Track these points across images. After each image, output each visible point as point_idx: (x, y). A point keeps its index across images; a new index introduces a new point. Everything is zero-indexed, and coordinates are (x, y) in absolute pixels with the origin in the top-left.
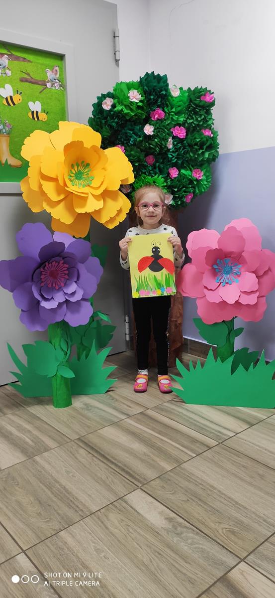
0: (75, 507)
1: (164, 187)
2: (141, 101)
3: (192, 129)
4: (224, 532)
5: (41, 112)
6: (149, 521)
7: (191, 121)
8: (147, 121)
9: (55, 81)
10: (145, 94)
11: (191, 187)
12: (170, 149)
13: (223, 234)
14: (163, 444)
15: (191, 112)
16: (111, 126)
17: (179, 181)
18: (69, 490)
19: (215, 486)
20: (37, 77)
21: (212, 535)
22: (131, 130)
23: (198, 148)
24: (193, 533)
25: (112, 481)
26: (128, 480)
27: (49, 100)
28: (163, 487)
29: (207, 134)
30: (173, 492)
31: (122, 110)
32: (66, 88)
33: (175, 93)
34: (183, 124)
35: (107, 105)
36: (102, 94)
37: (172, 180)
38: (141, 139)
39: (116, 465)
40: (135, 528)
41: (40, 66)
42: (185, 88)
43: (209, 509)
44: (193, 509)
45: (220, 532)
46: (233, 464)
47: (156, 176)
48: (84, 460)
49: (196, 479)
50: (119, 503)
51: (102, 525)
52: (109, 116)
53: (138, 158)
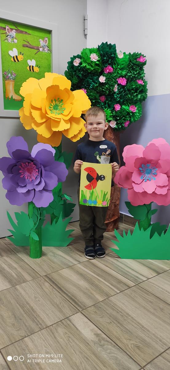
0: (37, 322)
1: (110, 116)
2: (98, 61)
3: (130, 79)
4: (132, 346)
5: (35, 67)
6: (84, 335)
7: (130, 74)
8: (101, 73)
9: (45, 47)
10: (101, 56)
11: (128, 117)
12: (116, 92)
13: (147, 148)
14: (99, 282)
15: (130, 68)
16: (78, 77)
17: (121, 113)
18: (35, 310)
19: (130, 314)
20: (34, 44)
21: (124, 348)
22: (91, 79)
23: (134, 92)
24: (111, 346)
25: (63, 306)
26: (74, 305)
27: (40, 59)
28: (96, 312)
29: (140, 83)
30: (101, 316)
31: (86, 66)
32: (52, 52)
33: (120, 56)
34: (125, 76)
35: (76, 63)
36: (74, 56)
37: (116, 112)
38: (97, 85)
39: (67, 295)
40: (74, 339)
41: (35, 37)
42: (127, 53)
43: (124, 330)
44: (113, 329)
45: (130, 346)
46: (144, 300)
47: (106, 109)
48: (47, 290)
49: (118, 308)
50: (65, 322)
51: (52, 335)
52: (77, 70)
53: (95, 97)
